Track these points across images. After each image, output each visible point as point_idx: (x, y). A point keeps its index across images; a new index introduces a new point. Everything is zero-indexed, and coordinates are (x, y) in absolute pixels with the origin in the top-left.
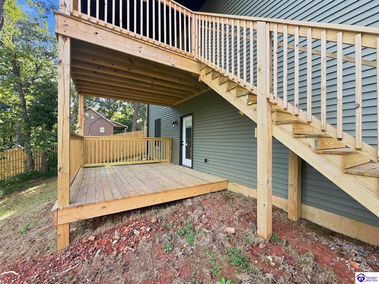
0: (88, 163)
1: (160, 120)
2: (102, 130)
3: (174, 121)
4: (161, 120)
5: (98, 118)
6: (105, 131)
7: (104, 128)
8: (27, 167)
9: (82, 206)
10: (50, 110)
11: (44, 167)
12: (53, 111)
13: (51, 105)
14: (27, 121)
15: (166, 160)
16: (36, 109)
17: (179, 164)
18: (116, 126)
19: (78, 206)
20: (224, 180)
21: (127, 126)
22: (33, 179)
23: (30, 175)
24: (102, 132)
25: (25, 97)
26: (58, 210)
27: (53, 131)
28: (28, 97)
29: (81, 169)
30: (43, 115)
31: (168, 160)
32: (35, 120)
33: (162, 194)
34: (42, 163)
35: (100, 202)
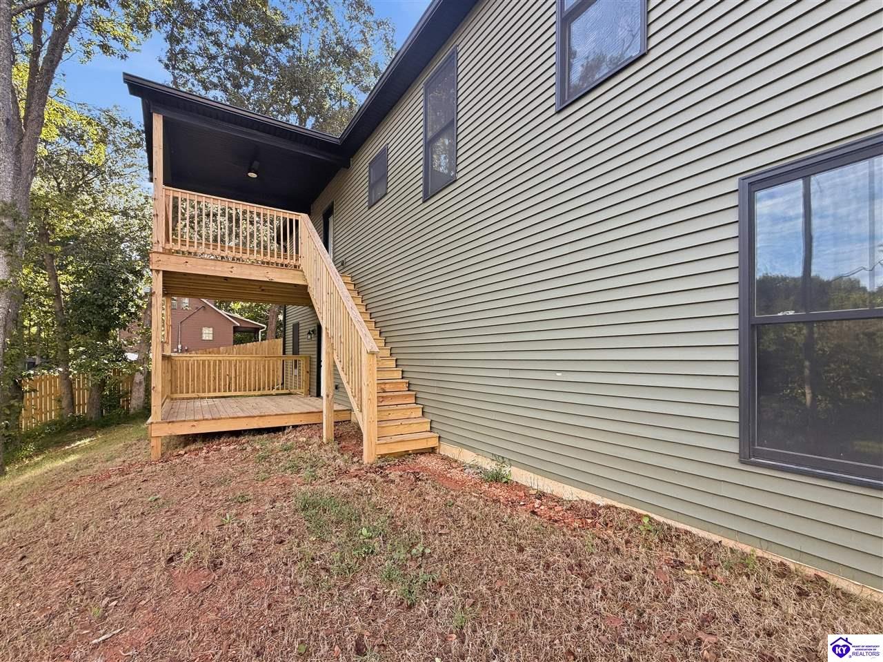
0: (177, 393)
1: (298, 324)
2: (207, 334)
3: (311, 330)
4: (301, 325)
5: (197, 308)
6: (213, 337)
7: (211, 329)
8: (63, 409)
9: (173, 422)
10: (107, 303)
11: (94, 409)
12: (112, 307)
13: (109, 294)
14: (63, 324)
15: (302, 390)
16: (79, 302)
17: (315, 395)
18: (239, 325)
19: (170, 422)
20: (345, 409)
21: (264, 326)
22: (74, 431)
23: (69, 424)
24: (207, 338)
25: (59, 278)
26: (152, 423)
27: (110, 342)
28: (63, 278)
29: (167, 400)
30: (94, 313)
31: (303, 390)
32: (80, 323)
33: (257, 418)
34: (89, 402)
35: (190, 421)
